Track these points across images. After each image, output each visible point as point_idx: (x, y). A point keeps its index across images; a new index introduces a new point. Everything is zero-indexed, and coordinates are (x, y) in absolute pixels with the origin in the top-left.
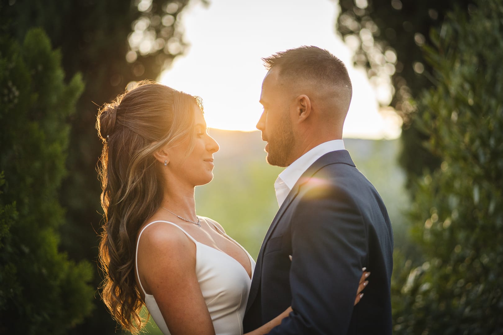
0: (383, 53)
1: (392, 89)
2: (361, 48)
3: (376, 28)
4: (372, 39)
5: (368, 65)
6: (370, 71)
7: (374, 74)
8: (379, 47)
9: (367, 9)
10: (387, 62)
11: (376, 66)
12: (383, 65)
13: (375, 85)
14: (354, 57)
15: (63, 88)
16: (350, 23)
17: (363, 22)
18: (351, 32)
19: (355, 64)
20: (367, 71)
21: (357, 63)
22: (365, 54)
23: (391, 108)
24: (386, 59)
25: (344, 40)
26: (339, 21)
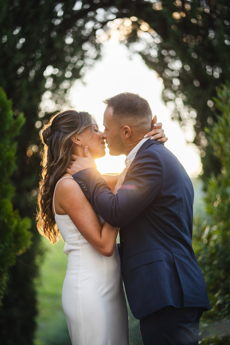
0: (189, 112)
1: (194, 133)
2: (176, 109)
3: (184, 97)
4: (183, 104)
5: (180, 119)
6: (181, 122)
7: (184, 125)
8: (187, 108)
9: (179, 86)
10: (191, 118)
11: (185, 119)
12: (188, 119)
13: (184, 131)
14: (172, 115)
15: (13, 122)
16: (170, 95)
17: (177, 94)
18: (170, 100)
19: (173, 118)
20: (180, 123)
21: (174, 118)
22: (179, 113)
23: (194, 144)
24: (191, 115)
25: (166, 105)
26: (163, 93)
